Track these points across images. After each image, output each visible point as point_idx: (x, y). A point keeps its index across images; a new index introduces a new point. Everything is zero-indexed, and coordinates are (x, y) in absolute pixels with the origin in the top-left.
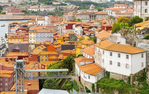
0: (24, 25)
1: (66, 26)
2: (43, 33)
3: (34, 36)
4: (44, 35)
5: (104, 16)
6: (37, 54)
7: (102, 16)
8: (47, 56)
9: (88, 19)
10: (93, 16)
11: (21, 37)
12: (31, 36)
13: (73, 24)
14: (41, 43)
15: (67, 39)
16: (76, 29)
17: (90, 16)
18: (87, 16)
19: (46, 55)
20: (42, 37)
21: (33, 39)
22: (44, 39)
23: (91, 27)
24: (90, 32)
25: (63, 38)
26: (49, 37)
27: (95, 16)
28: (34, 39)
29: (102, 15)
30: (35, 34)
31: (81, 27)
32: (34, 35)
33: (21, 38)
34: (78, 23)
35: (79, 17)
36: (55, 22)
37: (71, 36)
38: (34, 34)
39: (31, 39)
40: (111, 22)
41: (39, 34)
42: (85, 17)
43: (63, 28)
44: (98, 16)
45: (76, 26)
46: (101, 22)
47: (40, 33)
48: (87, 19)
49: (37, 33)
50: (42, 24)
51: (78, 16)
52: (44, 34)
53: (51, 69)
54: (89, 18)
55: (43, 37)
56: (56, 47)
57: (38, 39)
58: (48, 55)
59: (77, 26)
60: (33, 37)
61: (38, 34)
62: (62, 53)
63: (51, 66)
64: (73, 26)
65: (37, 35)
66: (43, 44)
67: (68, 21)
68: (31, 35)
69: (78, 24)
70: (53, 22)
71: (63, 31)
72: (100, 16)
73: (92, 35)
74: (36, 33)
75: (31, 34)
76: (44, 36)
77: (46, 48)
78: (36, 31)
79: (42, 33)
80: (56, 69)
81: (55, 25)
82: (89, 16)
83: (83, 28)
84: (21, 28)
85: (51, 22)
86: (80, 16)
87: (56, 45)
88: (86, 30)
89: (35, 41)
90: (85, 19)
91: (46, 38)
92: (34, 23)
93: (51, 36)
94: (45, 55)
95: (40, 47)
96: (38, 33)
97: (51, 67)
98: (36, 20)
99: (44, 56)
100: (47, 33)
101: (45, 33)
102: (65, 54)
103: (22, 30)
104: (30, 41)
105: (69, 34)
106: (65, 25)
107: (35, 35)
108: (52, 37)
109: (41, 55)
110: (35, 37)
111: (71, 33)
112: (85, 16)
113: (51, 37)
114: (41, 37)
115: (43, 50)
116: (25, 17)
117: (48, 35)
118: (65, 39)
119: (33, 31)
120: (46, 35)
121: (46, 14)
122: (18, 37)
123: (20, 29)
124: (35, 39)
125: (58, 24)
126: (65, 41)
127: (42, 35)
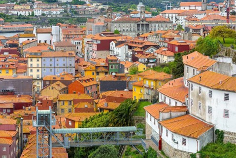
0: (11, 42)
1: (98, 45)
2: (56, 59)
3: (38, 65)
4: (57, 62)
5: (164, 25)
6: (51, 99)
7: (160, 25)
8: (72, 102)
9: (134, 31)
10: (143, 25)
11: (12, 67)
12: (31, 65)
13: (111, 41)
14: (54, 78)
15: (104, 69)
16: (118, 51)
17: (138, 25)
18: (132, 25)
19: (70, 101)
20: (53, 66)
21: (35, 70)
22: (56, 69)
23: (146, 47)
24: (148, 56)
25: (96, 67)
26: (66, 66)
27: (147, 25)
28: (38, 71)
29: (161, 22)
30: (40, 59)
31: (127, 47)
32: (38, 63)
33: (13, 69)
34: (120, 39)
35: (118, 26)
36: (72, 38)
37: (111, 64)
38: (38, 61)
39: (31, 70)
42: (127, 27)
43: (91, 49)
44: (153, 25)
45: (117, 45)
46: (163, 36)
47: (49, 59)
48: (132, 30)
49: (43, 59)
50: (45, 41)
51: (115, 25)
52: (57, 60)
53: (89, 127)
54: (136, 29)
55: (56, 66)
56: (85, 84)
57: (45, 70)
58: (74, 100)
59: (119, 44)
60: (35, 65)
61: (44, 60)
62: (104, 97)
63: (87, 122)
64: (111, 44)
65: (43, 63)
66: (59, 79)
67: (100, 35)
68: (31, 63)
70: (68, 37)
71: (90, 54)
72: (157, 25)
73: (151, 61)
74: (41, 58)
75: (31, 60)
76: (57, 65)
77: (65, 86)
78: (41, 54)
79: (53, 59)
80: (98, 127)
81: (73, 42)
82: (136, 25)
83: (130, 47)
84: (6, 49)
85: (65, 36)
86: (118, 24)
87: (85, 81)
88: (138, 52)
89: (39, 73)
90: (129, 30)
91: (61, 68)
92: (31, 39)
93: (70, 65)
94: (68, 100)
95: (54, 85)
96: (46, 59)
97: (88, 124)
98: (34, 32)
99: (66, 104)
100: (62, 59)
101: (59, 59)
102: (110, 99)
103: (10, 52)
104: (30, 73)
105: (107, 60)
106: (95, 42)
107: (39, 63)
108: (73, 65)
109: (59, 101)
110: (40, 66)
111: (109, 58)
112: (128, 25)
113: (70, 66)
114: (51, 65)
115: (60, 91)
116: (5, 26)
117: (65, 62)
118: (99, 70)
119: (36, 54)
120: (61, 62)
121: (47, 22)
122: (7, 66)
123: (6, 51)
124: (40, 69)
125: (78, 42)
126: (100, 74)
127: (52, 63)
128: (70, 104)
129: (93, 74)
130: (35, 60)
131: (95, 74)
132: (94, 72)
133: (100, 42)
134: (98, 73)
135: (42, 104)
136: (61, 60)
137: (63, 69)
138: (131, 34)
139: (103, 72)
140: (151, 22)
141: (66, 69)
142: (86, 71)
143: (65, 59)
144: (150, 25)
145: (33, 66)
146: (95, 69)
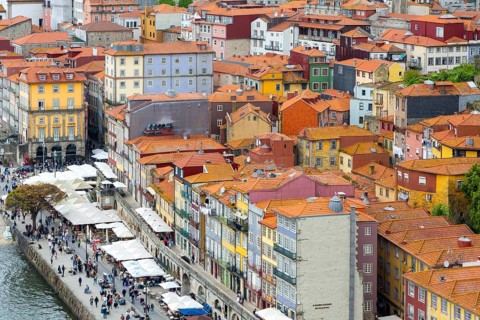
1: (228, 27)
2: (175, 58)
3: (137, 72)
4: (176, 66)
12: (123, 72)
13: (254, 17)
19: (333, 141)
20: (168, 73)
21: (129, 83)
22: (175, 80)
24: (386, 48)
25: (284, 73)
26: (194, 73)
28: (137, 84)
30: (141, 59)
32: (136, 67)
38: (136, 62)
39: (122, 84)
40: (391, 6)
41: (157, 60)
43: (206, 36)
45: (270, 26)
47: (161, 58)
49: (147, 58)
52: (177, 61)
55: (174, 74)
57: (150, 83)
60: (129, 73)
61: (150, 62)
65: (148, 67)
67: (220, 5)
68: (123, 67)
69: (276, 15)
70: (100, 11)
73: (395, 57)
74: (144, 56)
75: (122, 62)
76: (177, 71)
79: (168, 58)
81: (122, 22)
83: (304, 31)
89: (139, 90)
91: (184, 78)
93: (204, 70)
94: (329, 140)
96: (154, 59)
100: (187, 57)
101: (180, 58)
104: (120, 91)
105: (302, 58)
107: (140, 67)
108: (209, 71)
110: (141, 75)
111: (311, 54)
113: (204, 74)
114: (163, 72)
117: (192, 65)
119: (131, 48)
120: (185, 65)
124: (141, 81)
125: (133, 20)
126: (292, 87)
127: (166, 66)
128: (334, 147)
129: (278, 88)
130: (130, 61)
131: (282, 87)
132: (280, 83)
133: (230, 21)
134: (287, 86)
135: (270, 150)
136: (184, 59)
137: (189, 79)
139: (297, 83)
141: (194, 79)
142: (262, 81)
143: (193, 56)
145: (127, 75)
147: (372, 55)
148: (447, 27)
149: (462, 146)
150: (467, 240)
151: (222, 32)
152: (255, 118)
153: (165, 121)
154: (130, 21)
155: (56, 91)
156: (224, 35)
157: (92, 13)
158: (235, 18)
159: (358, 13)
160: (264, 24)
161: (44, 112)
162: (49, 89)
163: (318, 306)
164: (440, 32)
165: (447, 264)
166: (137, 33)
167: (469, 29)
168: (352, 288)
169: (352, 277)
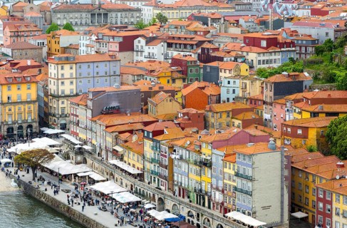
1: (120, 43)
2: (96, 65)
3: (72, 74)
4: (96, 70)
5: (129, 14)
6: (202, 111)
7: (124, 13)
9: (87, 24)
10: (99, 15)
12: (63, 75)
14: (150, 88)
16: (151, 51)
17: (93, 15)
18: (84, 15)
19: (228, 112)
20: (91, 75)
21: (67, 82)
22: (96, 79)
23: (200, 44)
24: (233, 55)
26: (108, 74)
27: (106, 15)
28: (72, 83)
29: (124, 10)
30: (74, 66)
32: (72, 71)
33: (37, 82)
35: (62, 17)
37: (190, 66)
38: (71, 68)
39: (63, 83)
41: (84, 66)
42: (77, 18)
44: (114, 15)
47: (87, 64)
48: (84, 22)
49: (78, 65)
51: (59, 16)
52: (97, 67)
54: (89, 21)
55: (95, 75)
57: (80, 81)
60: (67, 75)
61: (80, 67)
64: (136, 42)
65: (79, 71)
66: (157, 89)
67: (110, 29)
68: (63, 72)
69: (151, 35)
70: (17, 35)
72: (119, 14)
73: (239, 60)
74: (76, 64)
75: (62, 68)
76: (98, 73)
78: (74, 58)
79: (91, 65)
81: (33, 42)
82: (89, 16)
85: (12, 34)
86: (62, 14)
88: (214, 49)
89: (74, 87)
90: (79, 23)
91: (102, 78)
93: (115, 72)
96: (82, 65)
99: (224, 116)
100: (104, 64)
101: (99, 64)
104: (61, 88)
105: (181, 62)
106: (111, 40)
107: (74, 71)
108: (118, 73)
109: (217, 113)
110: (74, 76)
111: (188, 59)
112: (77, 15)
113: (115, 74)
114: (88, 74)
117: (107, 69)
118: (175, 75)
119: (67, 58)
120: (102, 69)
124: (74, 81)
126: (177, 81)
127: (91, 70)
128: (228, 116)
129: (168, 82)
130: (67, 67)
131: (171, 81)
132: (169, 78)
133: (121, 40)
134: (174, 81)
136: (102, 65)
137: (105, 78)
138: (81, 29)
139: (180, 78)
140: (110, 11)
141: (108, 78)
142: (159, 78)
143: (107, 63)
144: (109, 15)
145: (65, 77)
146: (170, 74)
147: (225, 59)
148: (268, 40)
149: (317, 110)
150: (342, 163)
151: (115, 47)
152: (170, 101)
153: (114, 104)
154: (40, 41)
155: (19, 89)
156: (117, 49)
157: (11, 36)
158: (124, 38)
159: (199, 33)
160: (143, 41)
161: (11, 103)
162: (14, 87)
163: (264, 208)
164: (264, 44)
165: (338, 177)
166: (45, 50)
167: (281, 41)
168: (282, 196)
169: (282, 189)
